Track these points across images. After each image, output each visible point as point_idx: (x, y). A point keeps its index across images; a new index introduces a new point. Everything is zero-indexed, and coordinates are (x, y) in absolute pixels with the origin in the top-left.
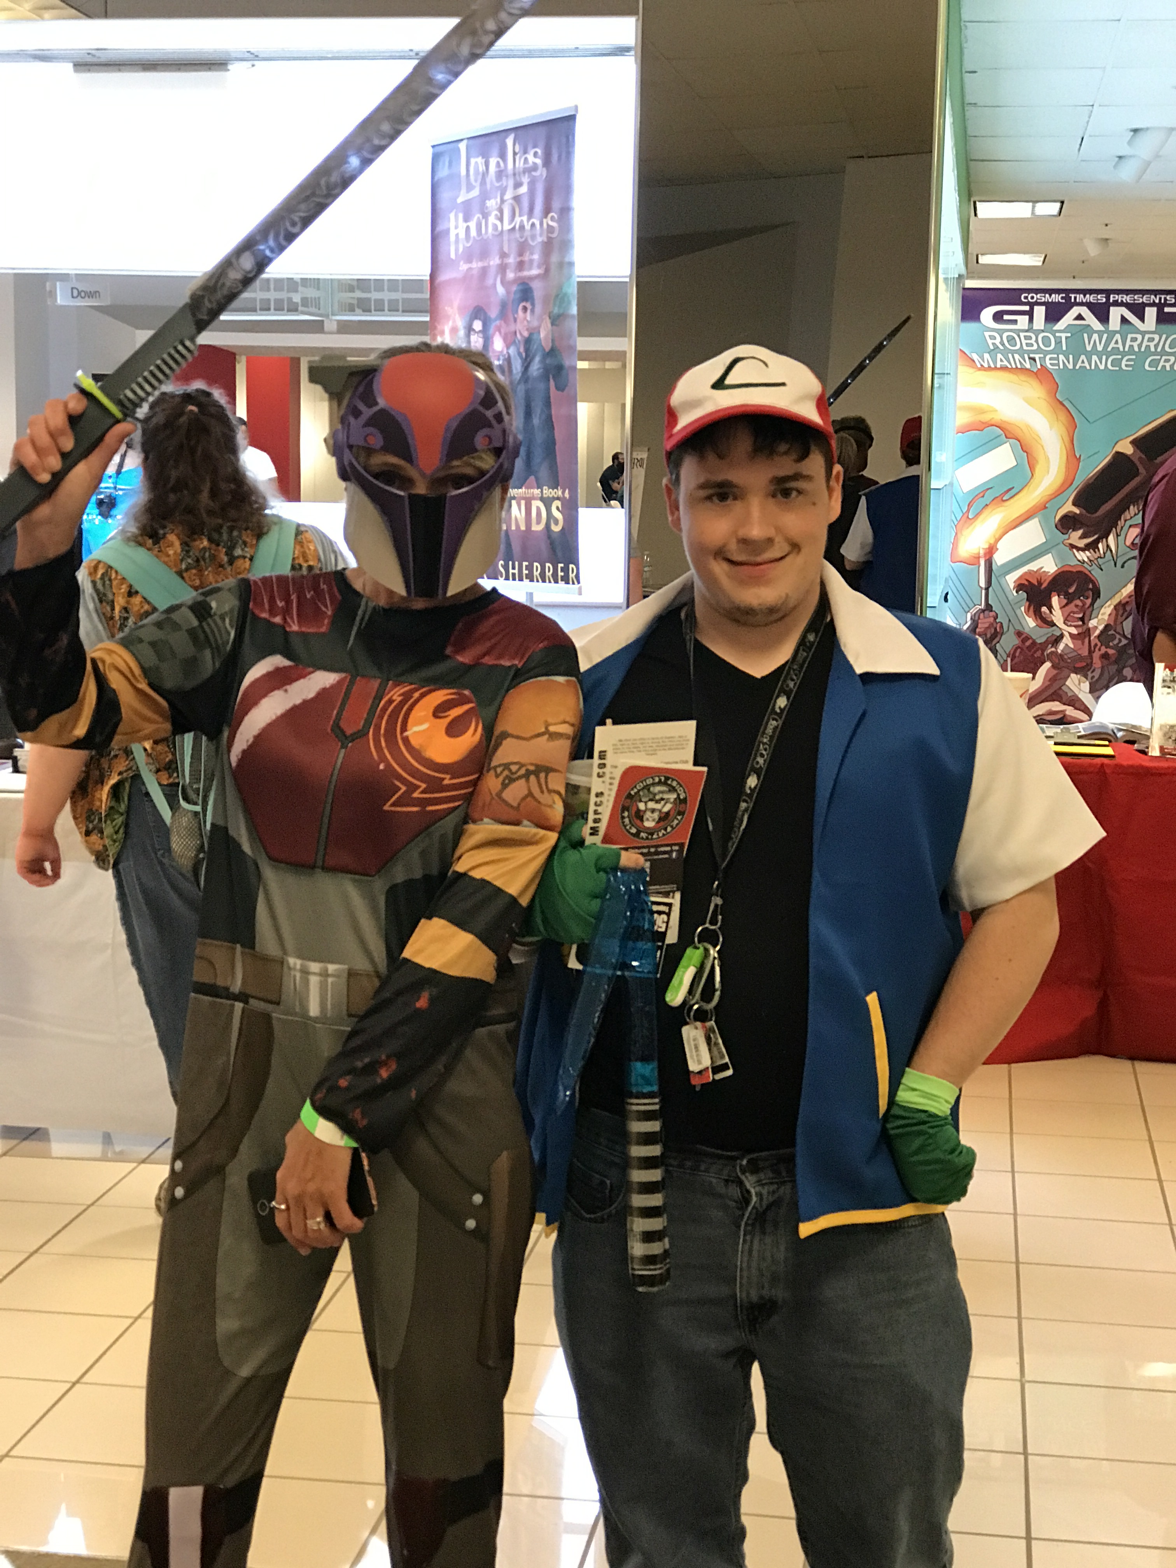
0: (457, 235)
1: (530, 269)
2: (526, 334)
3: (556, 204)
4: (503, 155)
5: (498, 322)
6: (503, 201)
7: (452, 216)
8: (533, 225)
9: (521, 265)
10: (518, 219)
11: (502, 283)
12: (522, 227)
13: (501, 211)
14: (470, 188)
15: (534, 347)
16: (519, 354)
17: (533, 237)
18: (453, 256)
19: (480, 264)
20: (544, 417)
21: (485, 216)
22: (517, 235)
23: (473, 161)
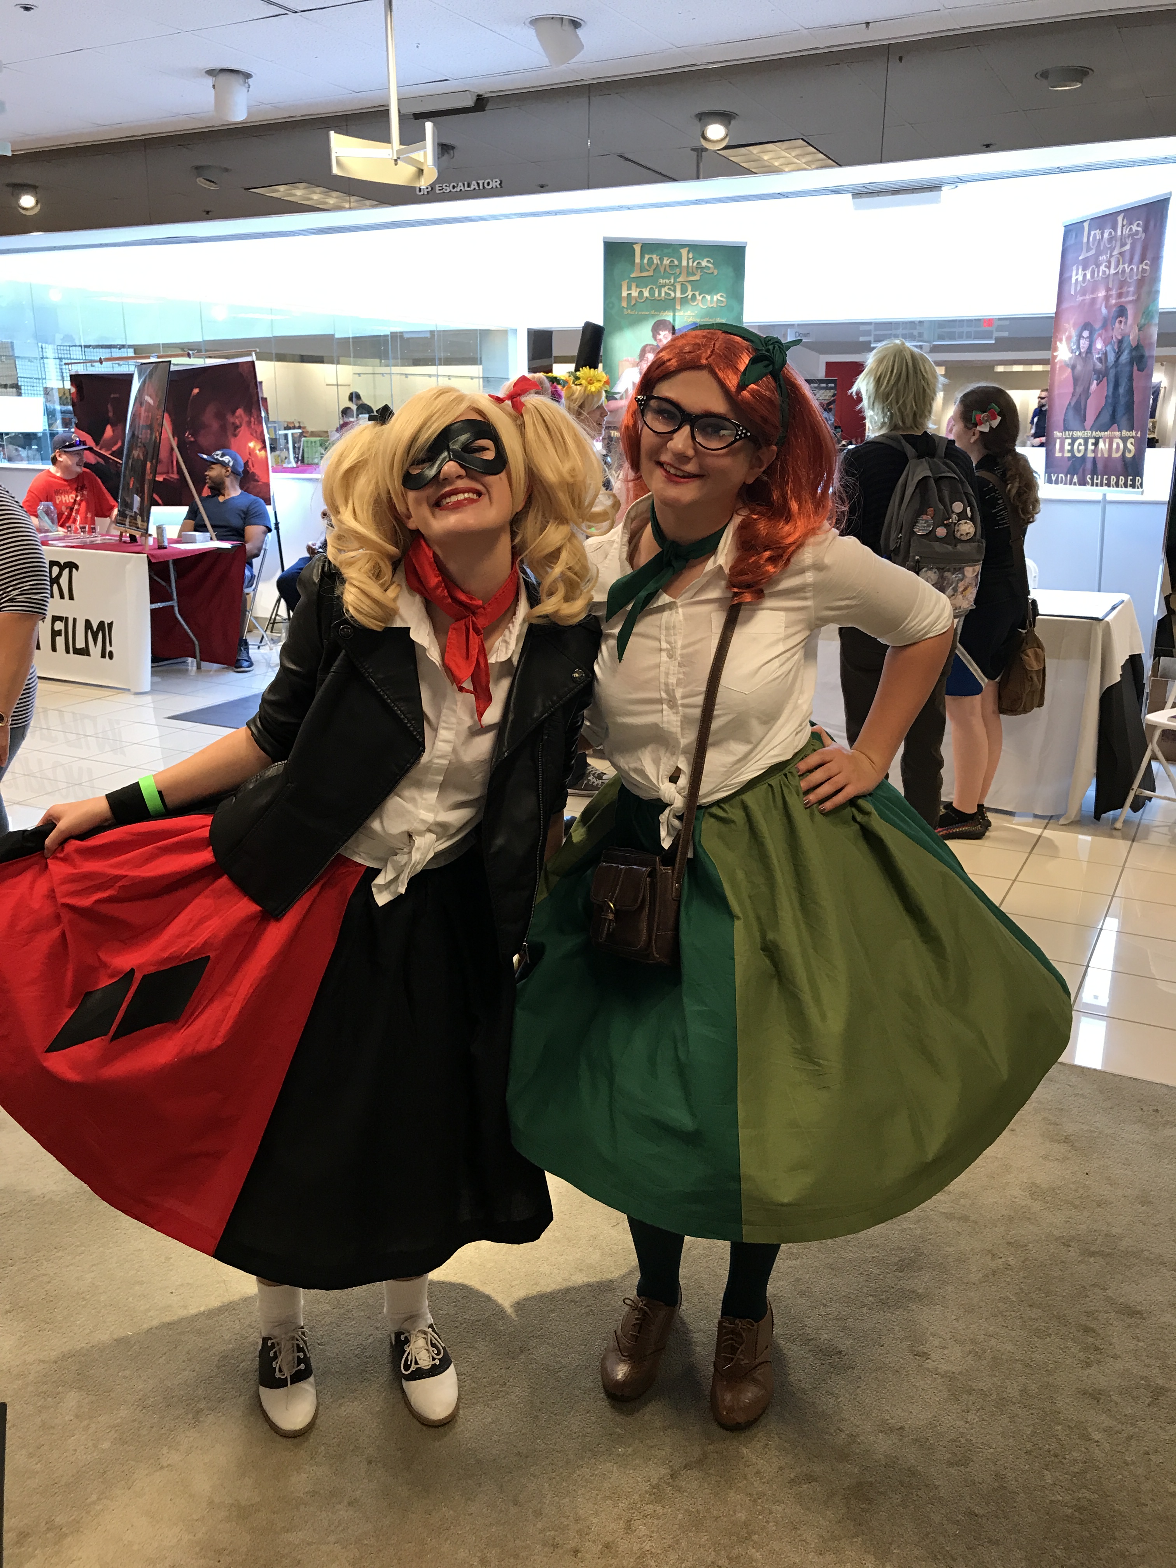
0: (1077, 280)
1: (1127, 296)
2: (1120, 337)
3: (1150, 255)
4: (1114, 228)
5: (1100, 331)
6: (1111, 256)
7: (1074, 268)
8: (1132, 269)
9: (1120, 295)
10: (1121, 266)
11: (1106, 307)
12: (1124, 271)
13: (1109, 262)
14: (1088, 250)
15: (1125, 345)
16: (1114, 350)
17: (1131, 277)
18: (1073, 293)
19: (1092, 296)
20: (1127, 388)
21: (1098, 266)
22: (1120, 276)
23: (1092, 233)
